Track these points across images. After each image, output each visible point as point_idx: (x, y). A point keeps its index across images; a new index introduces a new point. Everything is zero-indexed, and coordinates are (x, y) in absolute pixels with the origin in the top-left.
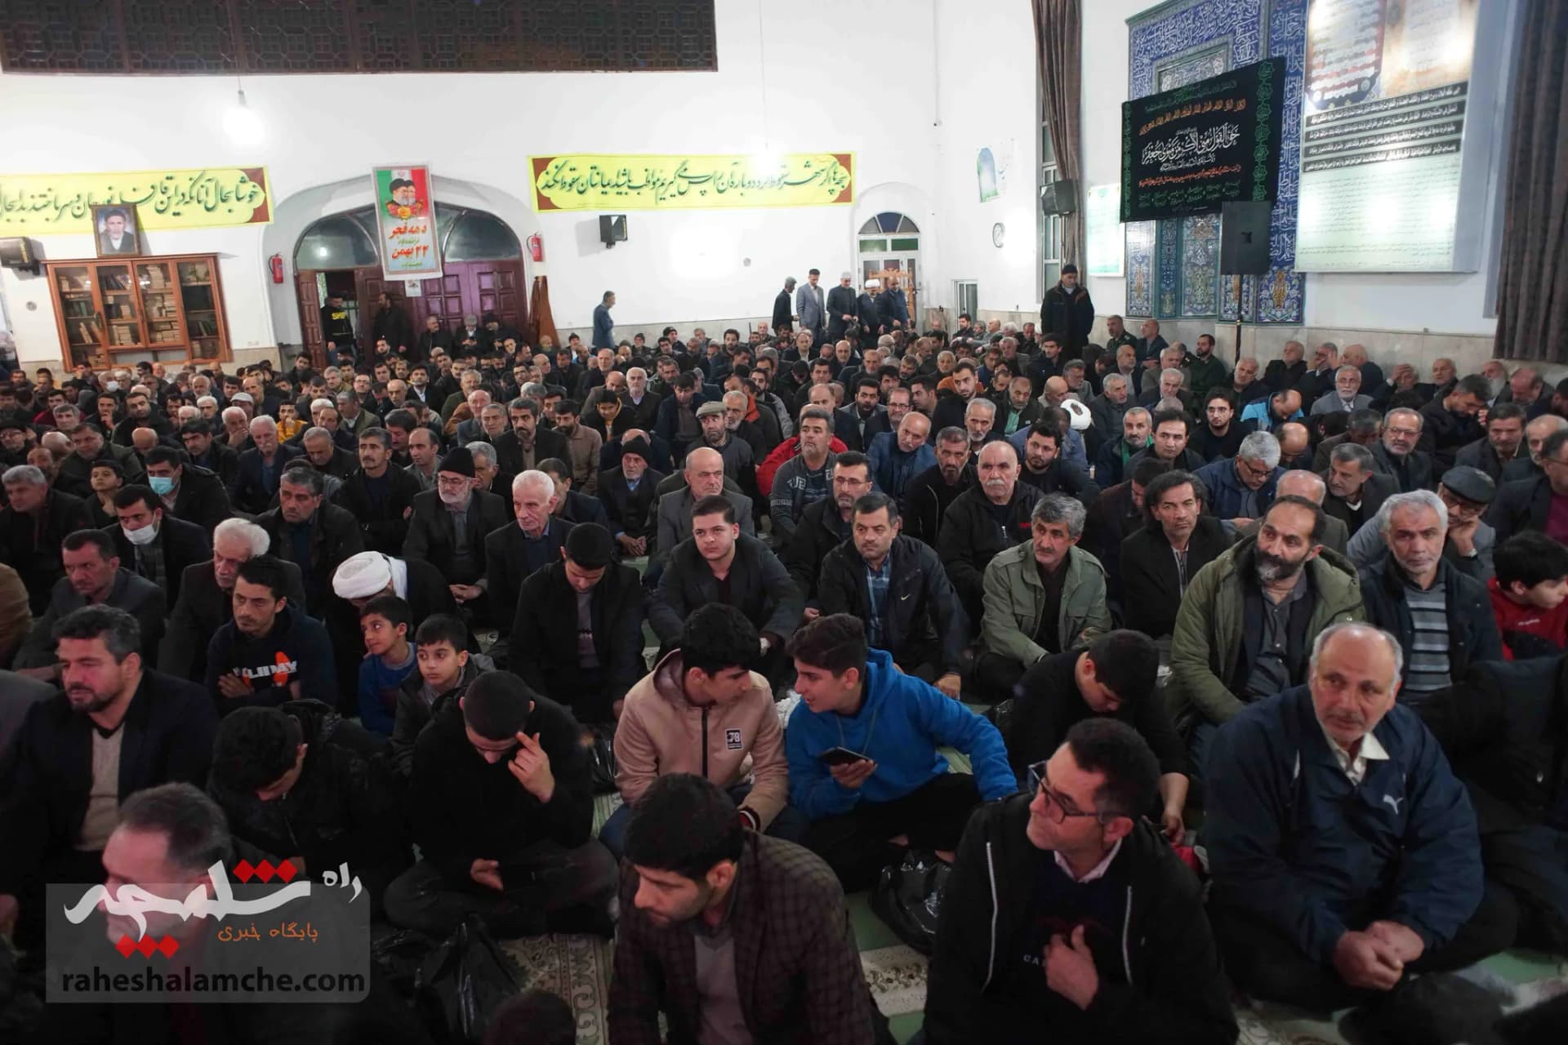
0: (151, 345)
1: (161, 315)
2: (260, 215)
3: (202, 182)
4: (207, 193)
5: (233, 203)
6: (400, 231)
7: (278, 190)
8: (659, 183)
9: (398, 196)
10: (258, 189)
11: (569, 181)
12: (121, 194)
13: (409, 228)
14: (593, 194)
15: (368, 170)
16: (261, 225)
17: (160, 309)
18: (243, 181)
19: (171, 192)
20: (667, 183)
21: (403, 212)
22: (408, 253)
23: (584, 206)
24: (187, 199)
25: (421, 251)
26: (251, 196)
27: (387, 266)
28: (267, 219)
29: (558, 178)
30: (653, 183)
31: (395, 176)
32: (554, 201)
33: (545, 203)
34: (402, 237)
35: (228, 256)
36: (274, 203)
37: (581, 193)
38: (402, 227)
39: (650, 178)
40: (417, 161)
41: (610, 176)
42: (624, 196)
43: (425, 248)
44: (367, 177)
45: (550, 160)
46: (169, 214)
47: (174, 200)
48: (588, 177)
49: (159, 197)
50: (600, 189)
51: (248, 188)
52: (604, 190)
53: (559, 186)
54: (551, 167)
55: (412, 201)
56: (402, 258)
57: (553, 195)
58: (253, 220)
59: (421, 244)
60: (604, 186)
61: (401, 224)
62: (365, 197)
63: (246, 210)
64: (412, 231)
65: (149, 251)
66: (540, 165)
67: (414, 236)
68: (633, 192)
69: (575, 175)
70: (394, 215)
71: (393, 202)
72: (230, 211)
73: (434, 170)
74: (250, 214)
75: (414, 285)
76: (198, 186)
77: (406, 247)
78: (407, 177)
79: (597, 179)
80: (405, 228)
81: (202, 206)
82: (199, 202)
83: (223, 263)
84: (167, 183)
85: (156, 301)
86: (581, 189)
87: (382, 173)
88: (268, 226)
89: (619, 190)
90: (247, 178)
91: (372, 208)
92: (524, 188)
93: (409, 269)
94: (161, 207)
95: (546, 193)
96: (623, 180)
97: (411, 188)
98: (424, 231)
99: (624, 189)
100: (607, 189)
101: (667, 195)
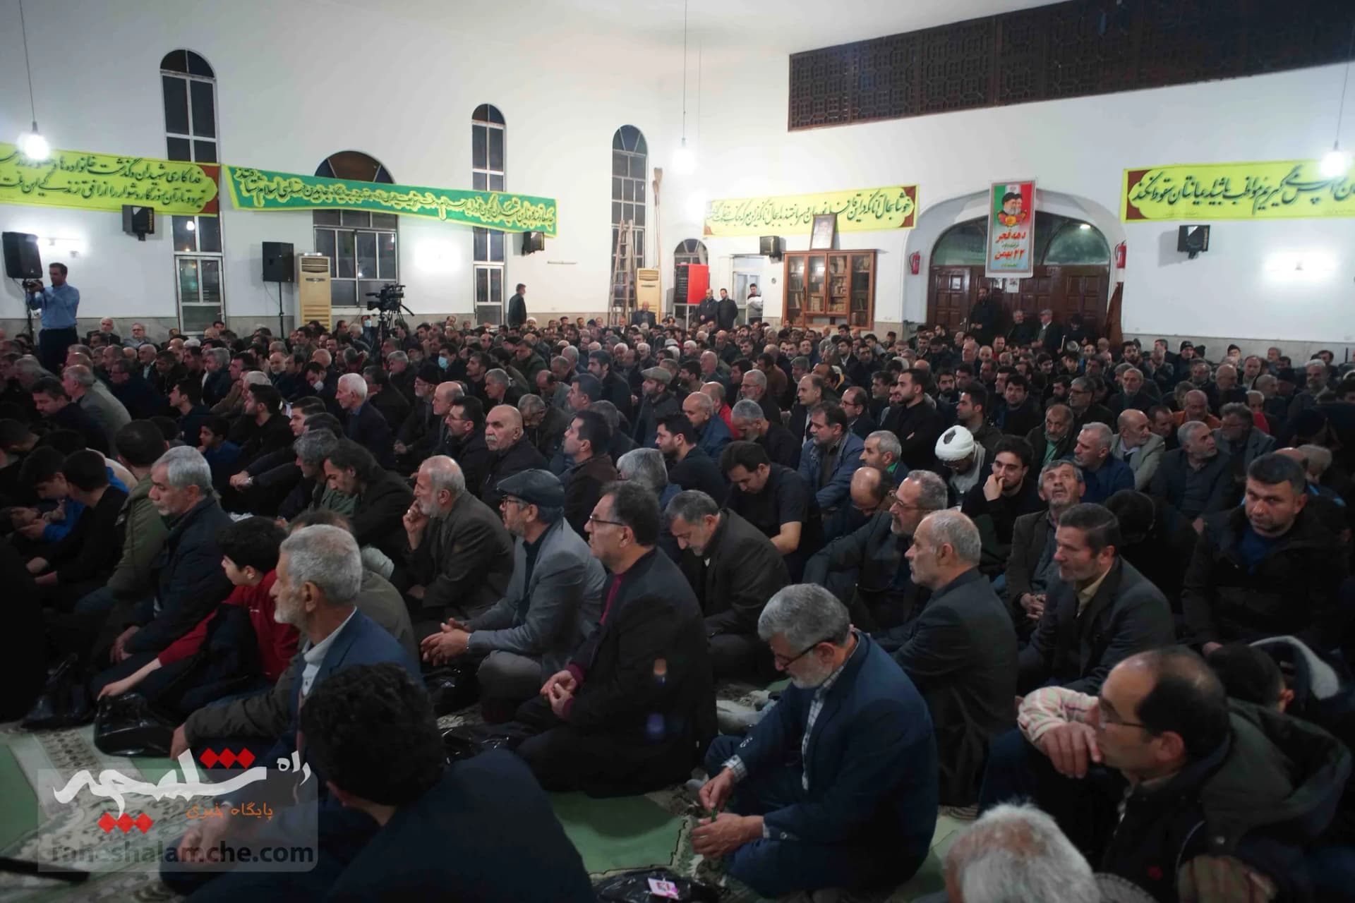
0: (828, 313)
1: (839, 292)
2: (908, 222)
3: (877, 198)
4: (879, 206)
5: (893, 213)
6: (1005, 237)
7: (924, 201)
8: (1261, 192)
9: (1007, 208)
10: (911, 202)
11: (1161, 191)
12: (830, 207)
13: (1012, 234)
14: (1183, 205)
15: (988, 186)
16: (908, 229)
17: (839, 288)
18: (902, 196)
19: (858, 205)
20: (1271, 191)
21: (1010, 221)
22: (1008, 255)
23: (1171, 216)
24: (867, 210)
25: (1018, 255)
26: (905, 208)
27: (989, 265)
28: (912, 225)
29: (1151, 189)
30: (1254, 191)
31: (1008, 190)
32: (1143, 212)
33: (1133, 213)
34: (1005, 242)
35: (884, 252)
36: (919, 212)
37: (1171, 203)
38: (1007, 233)
39: (1251, 187)
40: (1025, 177)
41: (1206, 186)
42: (1216, 206)
43: (1022, 252)
44: (988, 191)
45: (1144, 172)
46: (854, 221)
47: (859, 211)
48: (1182, 187)
49: (852, 209)
50: (1192, 199)
51: (906, 200)
52: (1197, 200)
53: (1150, 197)
54: (1146, 180)
55: (1018, 211)
56: (1003, 259)
57: (1144, 206)
58: (904, 225)
59: (1019, 248)
60: (1196, 196)
61: (1006, 230)
62: (982, 209)
63: (899, 217)
64: (1015, 237)
65: (839, 246)
66: (1135, 177)
67: (1016, 240)
68: (1228, 203)
69: (1169, 186)
70: (1003, 223)
71: (1003, 212)
72: (890, 218)
73: (1040, 185)
74: (902, 221)
75: (1014, 283)
76: (874, 200)
77: (1008, 250)
78: (1017, 191)
79: (1191, 189)
80: (1009, 234)
81: (874, 215)
82: (873, 212)
83: (880, 257)
84: (858, 199)
85: (838, 282)
86: (1173, 199)
87: (998, 188)
88: (911, 230)
89: (1212, 200)
90: (904, 194)
91: (985, 218)
92: (1115, 198)
93: (1007, 268)
94: (851, 216)
95: (1136, 204)
96: (1219, 189)
97: (1019, 200)
98: (1023, 237)
99: (1219, 199)
100: (1200, 199)
101: (1268, 204)
